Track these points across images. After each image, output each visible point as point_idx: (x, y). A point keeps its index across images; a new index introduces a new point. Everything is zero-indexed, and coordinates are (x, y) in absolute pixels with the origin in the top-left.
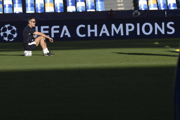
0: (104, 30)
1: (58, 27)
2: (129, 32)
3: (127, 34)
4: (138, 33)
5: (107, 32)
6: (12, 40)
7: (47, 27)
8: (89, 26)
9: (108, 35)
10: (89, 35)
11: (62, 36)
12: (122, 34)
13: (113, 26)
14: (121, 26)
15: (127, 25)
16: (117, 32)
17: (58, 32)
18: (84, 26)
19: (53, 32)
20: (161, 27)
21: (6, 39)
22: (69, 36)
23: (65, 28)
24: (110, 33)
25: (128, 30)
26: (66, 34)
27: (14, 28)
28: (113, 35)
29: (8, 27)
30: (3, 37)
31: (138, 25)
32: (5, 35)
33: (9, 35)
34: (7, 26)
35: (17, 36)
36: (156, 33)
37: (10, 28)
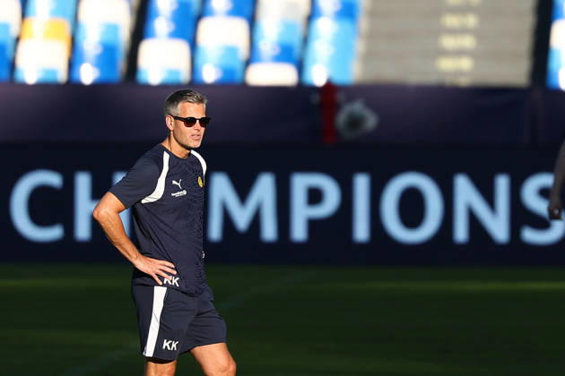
2: (313, 224)
3: (299, 232)
4: (361, 231)
8: (83, 182)
10: (83, 231)
12: (269, 231)
13: (220, 186)
14: (265, 188)
15: (301, 185)
16: (242, 219)
18: (53, 179)
20: (492, 204)
25: (302, 214)
28: (216, 235)
31: (362, 184)
36: (462, 234)
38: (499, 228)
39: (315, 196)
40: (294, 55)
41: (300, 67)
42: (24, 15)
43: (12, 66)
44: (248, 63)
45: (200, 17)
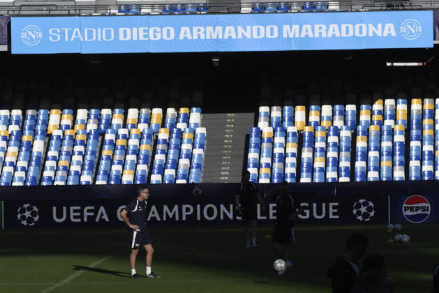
0: (153, 213)
1: (93, 208)
2: (187, 216)
3: (184, 219)
4: (199, 218)
5: (157, 215)
6: (33, 224)
7: (79, 208)
9: (159, 219)
11: (97, 220)
12: (177, 219)
13: (166, 208)
14: (176, 208)
15: (184, 207)
16: (171, 215)
17: (92, 214)
19: (86, 214)
20: (229, 211)
21: (24, 223)
22: (107, 220)
23: (102, 209)
24: (161, 216)
25: (185, 214)
26: (103, 217)
27: (35, 209)
28: (165, 219)
29: (28, 207)
30: (20, 221)
31: (198, 206)
32: (23, 218)
33: (29, 217)
34: (26, 206)
35: (39, 219)
36: (222, 218)
37: (29, 209)
38: (231, 216)
39: (188, 210)
40: (187, 177)
41: (188, 180)
42: (123, 169)
43: (121, 180)
44: (175, 179)
45: (164, 169)
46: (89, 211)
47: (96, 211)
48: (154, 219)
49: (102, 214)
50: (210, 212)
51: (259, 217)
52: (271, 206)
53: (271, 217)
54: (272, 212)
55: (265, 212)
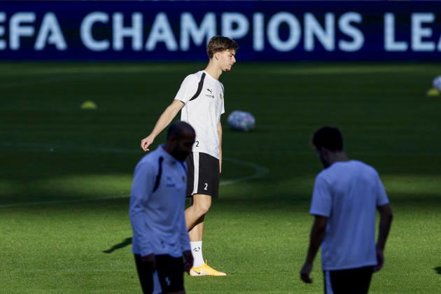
38: (328, 42)
39: (235, 26)
46: (22, 24)
47: (37, 25)
48: (161, 45)
49: (50, 33)
50: (284, 32)
51: (391, 44)
52: (417, 19)
53: (418, 45)
54: (418, 32)
55: (403, 33)
